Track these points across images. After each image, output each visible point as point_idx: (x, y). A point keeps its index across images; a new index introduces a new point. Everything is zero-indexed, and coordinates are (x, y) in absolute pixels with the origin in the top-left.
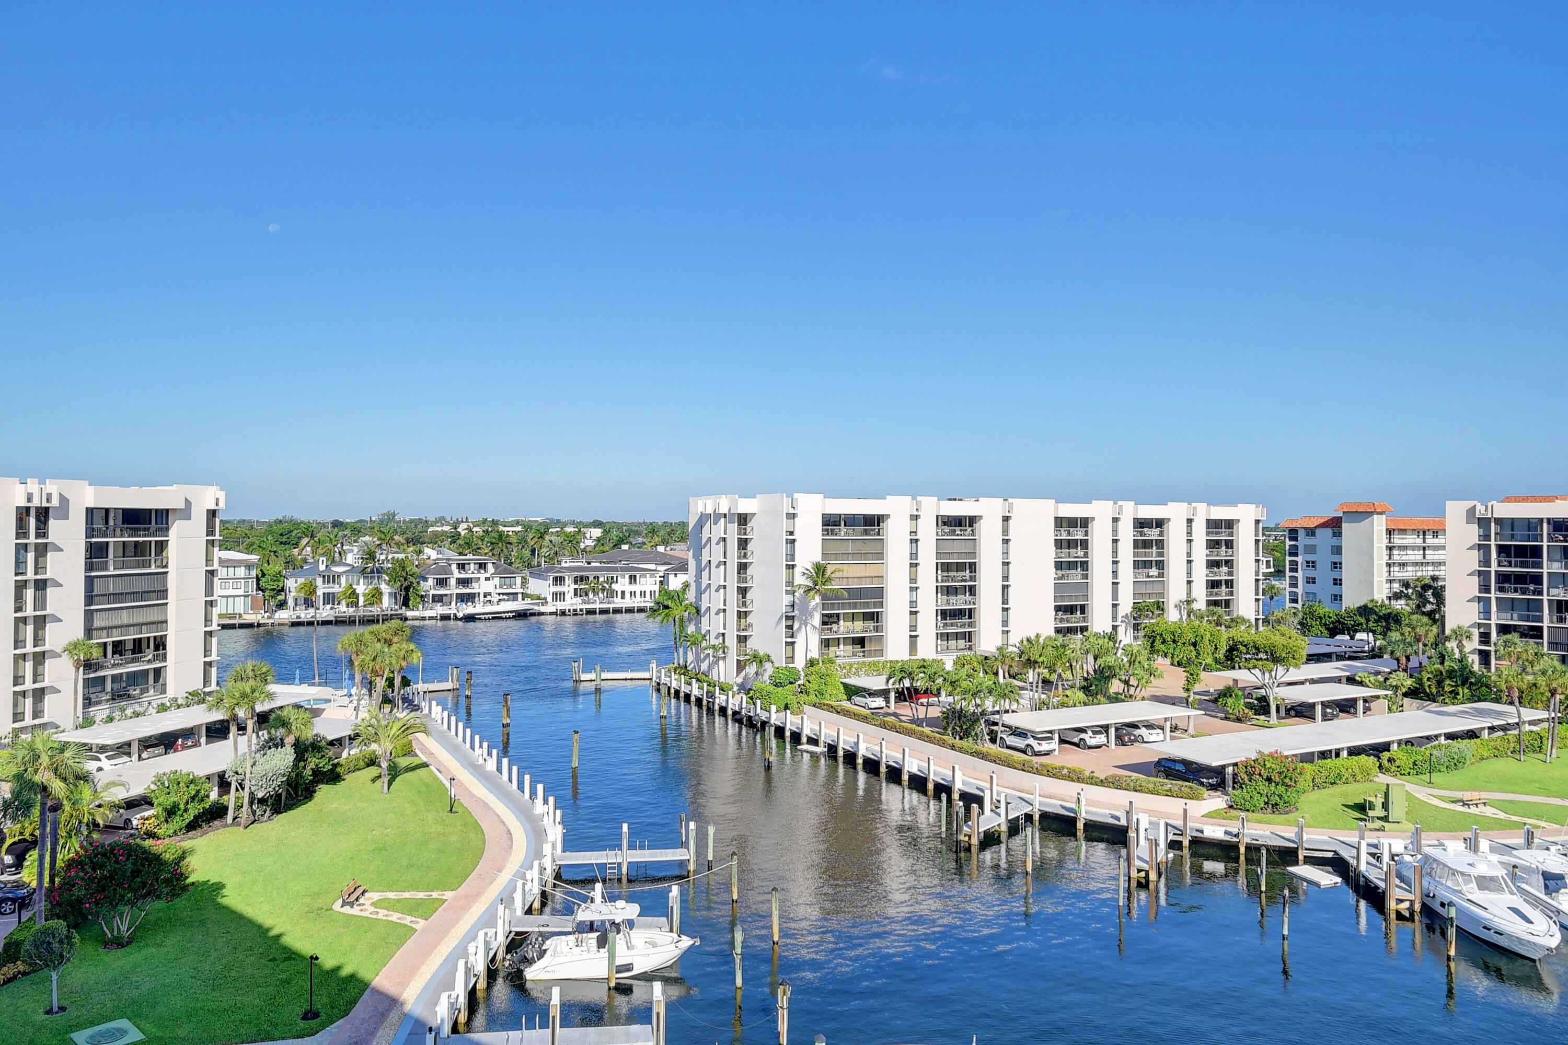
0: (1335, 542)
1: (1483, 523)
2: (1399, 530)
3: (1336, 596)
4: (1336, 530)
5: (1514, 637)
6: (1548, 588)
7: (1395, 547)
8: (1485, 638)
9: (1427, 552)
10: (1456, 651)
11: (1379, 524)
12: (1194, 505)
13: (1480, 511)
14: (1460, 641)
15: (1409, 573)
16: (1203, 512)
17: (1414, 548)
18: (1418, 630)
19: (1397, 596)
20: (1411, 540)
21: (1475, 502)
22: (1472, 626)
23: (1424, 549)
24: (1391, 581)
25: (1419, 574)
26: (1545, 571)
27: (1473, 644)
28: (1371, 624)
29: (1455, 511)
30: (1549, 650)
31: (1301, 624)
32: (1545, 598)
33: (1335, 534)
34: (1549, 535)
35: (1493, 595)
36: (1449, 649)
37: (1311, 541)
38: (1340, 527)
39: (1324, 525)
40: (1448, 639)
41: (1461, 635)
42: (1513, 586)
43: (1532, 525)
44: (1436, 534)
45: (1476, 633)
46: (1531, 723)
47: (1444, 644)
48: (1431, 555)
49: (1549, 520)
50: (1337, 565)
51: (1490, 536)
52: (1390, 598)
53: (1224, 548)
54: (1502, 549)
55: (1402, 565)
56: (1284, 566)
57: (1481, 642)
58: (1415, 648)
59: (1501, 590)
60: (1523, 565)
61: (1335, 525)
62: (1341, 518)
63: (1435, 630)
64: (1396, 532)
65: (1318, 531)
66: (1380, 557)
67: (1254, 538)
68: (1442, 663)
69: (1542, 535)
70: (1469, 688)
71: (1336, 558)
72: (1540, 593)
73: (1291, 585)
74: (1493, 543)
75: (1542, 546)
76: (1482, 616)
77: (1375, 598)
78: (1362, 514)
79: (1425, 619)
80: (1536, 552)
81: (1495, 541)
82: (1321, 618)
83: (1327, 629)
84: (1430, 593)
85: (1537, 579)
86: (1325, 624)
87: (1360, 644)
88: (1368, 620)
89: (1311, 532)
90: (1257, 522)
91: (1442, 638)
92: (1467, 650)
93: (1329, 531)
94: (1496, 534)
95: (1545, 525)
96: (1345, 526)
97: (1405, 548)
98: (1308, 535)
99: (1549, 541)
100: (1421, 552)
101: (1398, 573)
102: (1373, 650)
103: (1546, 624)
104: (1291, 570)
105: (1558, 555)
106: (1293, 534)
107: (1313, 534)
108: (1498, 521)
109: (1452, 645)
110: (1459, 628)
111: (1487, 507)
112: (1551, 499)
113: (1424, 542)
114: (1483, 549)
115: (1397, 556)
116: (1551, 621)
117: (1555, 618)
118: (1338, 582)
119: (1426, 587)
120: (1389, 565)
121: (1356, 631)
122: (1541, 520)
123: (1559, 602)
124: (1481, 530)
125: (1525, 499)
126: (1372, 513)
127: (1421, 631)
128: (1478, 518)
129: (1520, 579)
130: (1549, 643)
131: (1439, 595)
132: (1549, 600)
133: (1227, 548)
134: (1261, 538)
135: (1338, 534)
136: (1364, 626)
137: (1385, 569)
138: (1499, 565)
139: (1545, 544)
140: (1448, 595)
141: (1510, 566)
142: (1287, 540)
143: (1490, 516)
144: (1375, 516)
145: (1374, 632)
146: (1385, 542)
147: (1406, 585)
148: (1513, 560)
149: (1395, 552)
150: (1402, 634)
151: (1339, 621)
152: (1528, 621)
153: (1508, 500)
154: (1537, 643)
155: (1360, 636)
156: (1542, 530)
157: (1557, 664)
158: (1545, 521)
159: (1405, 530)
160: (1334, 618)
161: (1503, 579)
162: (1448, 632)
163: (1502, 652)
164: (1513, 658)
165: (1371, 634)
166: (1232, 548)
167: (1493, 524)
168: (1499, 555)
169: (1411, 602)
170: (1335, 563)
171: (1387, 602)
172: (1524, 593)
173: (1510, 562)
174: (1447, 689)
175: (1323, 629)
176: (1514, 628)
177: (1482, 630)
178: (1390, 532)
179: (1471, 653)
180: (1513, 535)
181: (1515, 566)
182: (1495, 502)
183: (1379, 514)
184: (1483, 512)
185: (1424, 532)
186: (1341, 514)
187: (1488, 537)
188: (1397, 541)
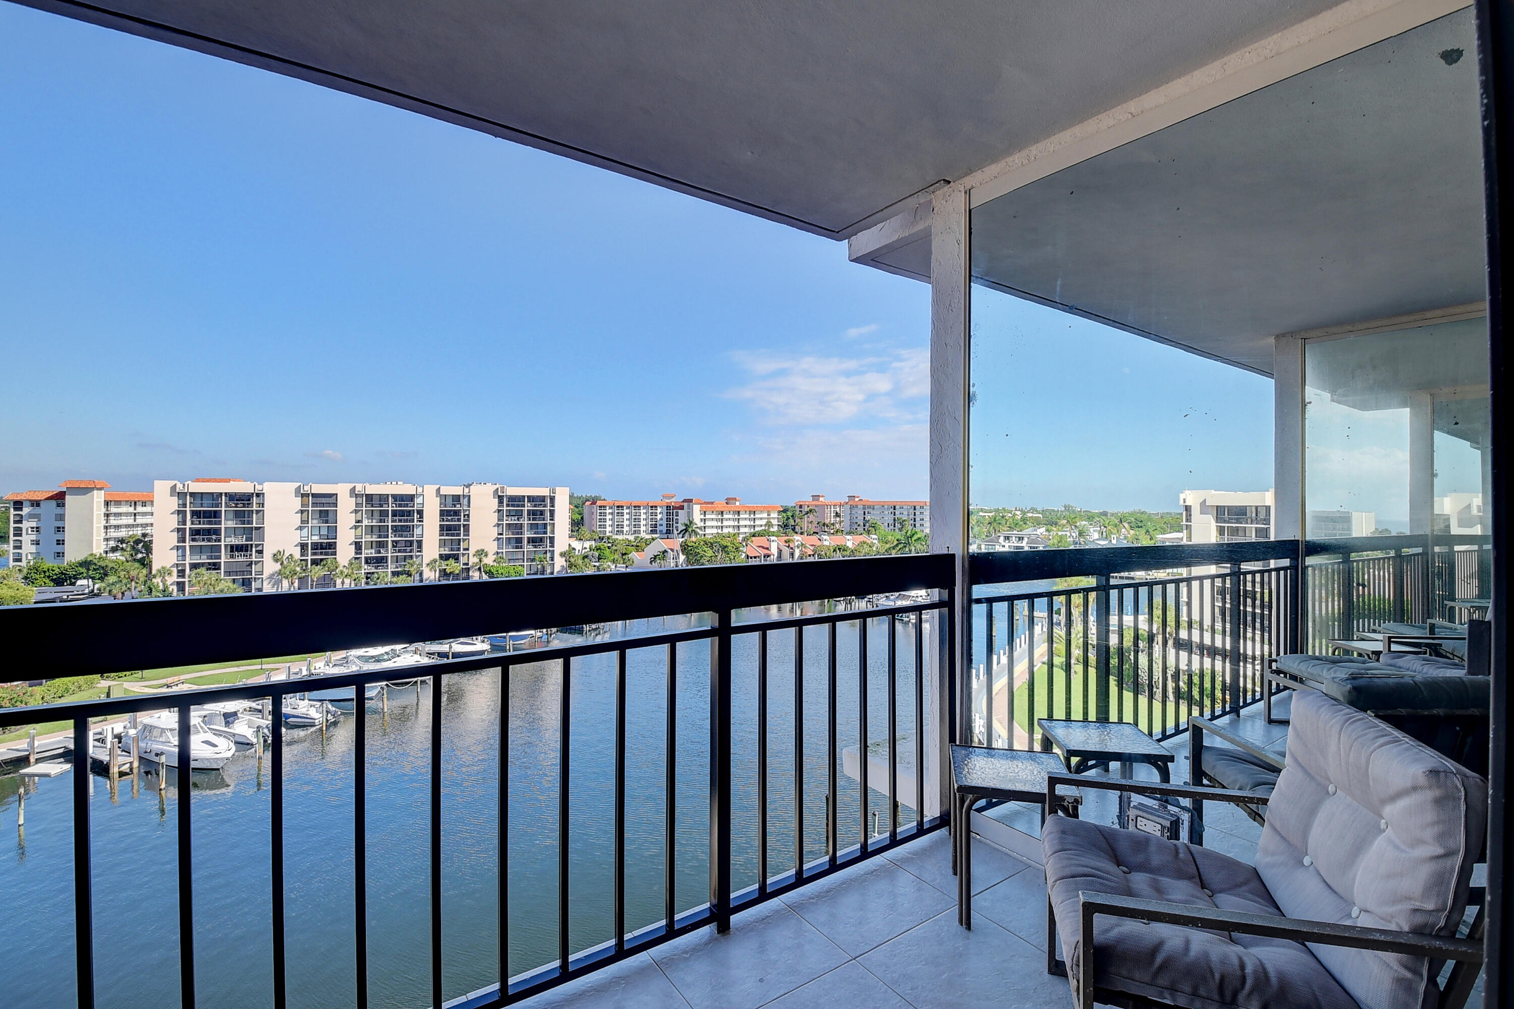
0: (59, 511)
1: (181, 495)
2: (115, 501)
3: (58, 553)
4: (59, 501)
5: (203, 570)
6: (225, 537)
7: (111, 514)
8: (181, 573)
9: (137, 517)
10: (161, 584)
11: (99, 497)
13: (179, 487)
14: (163, 577)
15: (122, 533)
17: (127, 514)
18: (131, 573)
19: (114, 550)
20: (125, 508)
21: (176, 482)
22: (172, 566)
23: (135, 514)
24: (107, 540)
25: (131, 533)
26: (223, 526)
27: (174, 578)
28: (91, 572)
29: (161, 489)
30: (224, 576)
31: (26, 578)
32: (223, 543)
33: (58, 505)
34: (226, 503)
35: (187, 544)
36: (155, 584)
37: (37, 510)
38: (64, 499)
39: (50, 498)
40: (155, 577)
41: (164, 572)
42: (201, 537)
43: (215, 497)
44: (144, 504)
45: (175, 570)
47: (151, 581)
48: (140, 520)
49: (226, 493)
50: (60, 530)
51: (186, 504)
52: (106, 552)
54: (194, 513)
55: (117, 527)
56: (8, 533)
57: (178, 576)
58: (128, 586)
59: (193, 540)
60: (210, 523)
61: (59, 498)
62: (65, 492)
63: (145, 571)
64: (112, 503)
65: (42, 504)
66: (99, 522)
69: (221, 504)
71: (59, 524)
72: (220, 540)
73: (15, 547)
74: (188, 509)
75: (221, 510)
76: (180, 558)
77: (94, 552)
78: (85, 490)
79: (137, 565)
80: (216, 514)
81: (190, 507)
82: (45, 572)
83: (52, 580)
84: (140, 545)
85: (217, 532)
86: (49, 577)
87: (82, 589)
88: (88, 569)
89: (36, 504)
91: (150, 576)
92: (169, 583)
93: (54, 503)
94: (190, 503)
95: (223, 497)
96: (68, 498)
97: (120, 514)
98: (33, 506)
99: (226, 507)
100: (133, 517)
101: (113, 534)
102: (93, 591)
103: (223, 560)
104: (15, 535)
105: (231, 515)
106: (18, 505)
107: (38, 505)
108: (192, 494)
109: (157, 581)
110: (163, 568)
111: (184, 485)
112: (228, 481)
113: (135, 509)
114: (181, 513)
115: (113, 521)
116: (226, 558)
117: (229, 556)
118: (61, 542)
119: (137, 542)
120: (106, 528)
121: (77, 579)
122: (221, 494)
123: (232, 547)
124: (180, 501)
125: (209, 481)
126: (92, 489)
127: (133, 573)
128: (178, 493)
129: (209, 532)
130: (225, 572)
131: (148, 548)
132: (225, 545)
135: (61, 505)
136: (85, 575)
137: (103, 530)
138: (192, 524)
139: (223, 509)
140: (155, 546)
141: (200, 524)
142: (12, 510)
143: (186, 491)
144: (95, 492)
145: (93, 578)
146: (103, 510)
147: (122, 541)
148: (202, 520)
149: (112, 518)
150: (119, 577)
151: (62, 573)
152: (211, 559)
153: (198, 480)
154: (218, 573)
155: (79, 582)
156: (221, 500)
157: (231, 585)
158: (223, 494)
159: (120, 501)
160: (57, 571)
161: (195, 533)
162: (154, 572)
163: (194, 581)
164: (202, 585)
165: (90, 580)
167: (188, 497)
168: (192, 517)
169: (126, 553)
170: (59, 528)
171: (105, 555)
172: (209, 541)
173: (200, 521)
175: (47, 581)
176: (203, 564)
177: (180, 568)
178: (107, 503)
179: (171, 585)
180: (202, 504)
181: (204, 524)
182: (189, 482)
183: (99, 489)
184: (181, 488)
185: (135, 503)
186: (65, 490)
187: (185, 505)
188: (113, 509)
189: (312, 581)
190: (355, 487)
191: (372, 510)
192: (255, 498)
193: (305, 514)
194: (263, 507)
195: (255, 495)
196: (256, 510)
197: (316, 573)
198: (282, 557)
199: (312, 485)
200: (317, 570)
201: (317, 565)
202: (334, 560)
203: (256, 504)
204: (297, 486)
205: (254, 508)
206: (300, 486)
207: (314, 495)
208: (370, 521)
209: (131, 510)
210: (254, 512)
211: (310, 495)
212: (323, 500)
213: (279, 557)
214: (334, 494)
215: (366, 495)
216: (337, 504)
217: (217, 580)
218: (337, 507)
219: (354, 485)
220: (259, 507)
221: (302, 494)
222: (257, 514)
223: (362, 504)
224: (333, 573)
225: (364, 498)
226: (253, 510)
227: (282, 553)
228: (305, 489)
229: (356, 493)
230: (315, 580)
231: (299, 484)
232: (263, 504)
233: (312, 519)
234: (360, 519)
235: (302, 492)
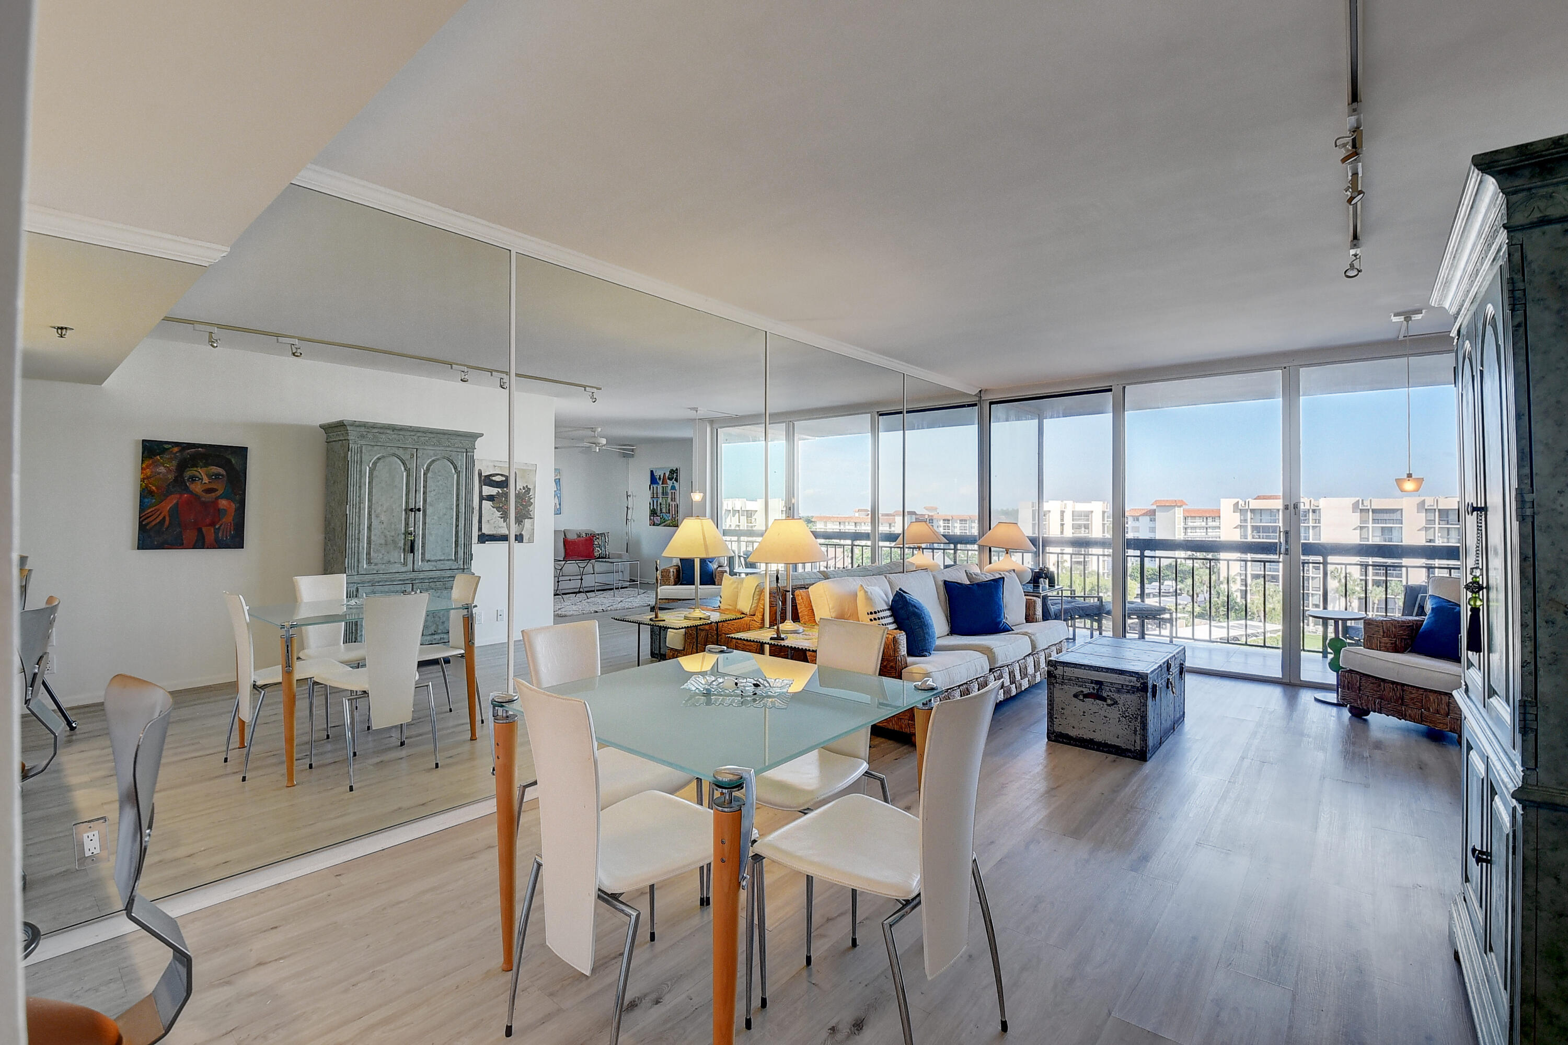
0: (1152, 524)
1: (1243, 512)
2: (1191, 517)
4: (1152, 517)
7: (1189, 527)
8: (1244, 582)
9: (1208, 531)
10: (1227, 590)
11: (1179, 513)
12: (1065, 502)
13: (1241, 505)
14: (1229, 584)
16: (1070, 507)
17: (1200, 528)
18: (1203, 577)
20: (1199, 523)
21: (1238, 499)
23: (1206, 528)
29: (1226, 506)
33: (1151, 520)
36: (1223, 589)
37: (1137, 524)
38: (1155, 515)
39: (1144, 515)
40: (1222, 583)
43: (1273, 513)
44: (1214, 519)
46: (1271, 632)
47: (1219, 586)
48: (1211, 533)
53: (1083, 529)
54: (1255, 528)
58: (1202, 588)
60: (1267, 537)
61: (1152, 514)
62: (1155, 510)
64: (1189, 518)
65: (1140, 518)
67: (1102, 522)
68: (1218, 598)
69: (1279, 520)
70: (1235, 612)
74: (1249, 524)
78: (1168, 508)
81: (1251, 523)
87: (1168, 586)
89: (1136, 519)
90: (1104, 512)
91: (1217, 582)
92: (1233, 589)
93: (1148, 518)
94: (1252, 519)
95: (1281, 513)
96: (1158, 514)
97: (1195, 528)
98: (1134, 521)
99: (1283, 523)
100: (1205, 531)
102: (1176, 590)
103: (1281, 573)
107: (1138, 520)
108: (1253, 511)
109: (1224, 586)
111: (1245, 502)
113: (1207, 524)
114: (1243, 527)
121: (1165, 579)
122: (1278, 510)
124: (1242, 517)
125: (1269, 498)
126: (1174, 507)
128: (1240, 509)
133: (1085, 528)
134: (1106, 522)
135: (1153, 520)
136: (1170, 576)
138: (1253, 538)
141: (1260, 538)
143: (1247, 508)
144: (1176, 509)
146: (1183, 524)
148: (1261, 534)
149: (1189, 531)
151: (1154, 573)
153: (1258, 498)
154: (1276, 585)
155: (1168, 582)
156: (1279, 516)
159: (1195, 517)
160: (1152, 571)
162: (1221, 579)
163: (1254, 590)
165: (1174, 580)
166: (1088, 528)
167: (1249, 513)
168: (1252, 532)
173: (1259, 536)
174: (1222, 613)
178: (1185, 518)
179: (1235, 591)
180: (1261, 519)
181: (1263, 538)
182: (1250, 500)
183: (1178, 507)
184: (1243, 505)
185: (1207, 518)
186: (1154, 507)
187: (1246, 521)
188: (1190, 524)
189: (1374, 604)
190: (1424, 500)
191: (1448, 529)
192: (1311, 514)
193: (1365, 530)
194: (1319, 523)
195: (1311, 511)
196: (1313, 527)
197: (1376, 595)
198: (1340, 575)
199: (1372, 500)
200: (1378, 591)
201: (1378, 586)
202: (1399, 583)
203: (1313, 519)
204: (1355, 501)
205: (1311, 524)
206: (1359, 500)
207: (1374, 511)
208: (1445, 540)
209: (1204, 524)
210: (1311, 528)
211: (1370, 510)
212: (1386, 516)
213: (1337, 574)
214: (1398, 510)
215: (1439, 510)
216: (1402, 520)
217: (1275, 591)
218: (1402, 524)
219: (1423, 498)
220: (1316, 523)
221: (1361, 509)
222: (1313, 529)
223: (1435, 521)
224: (1398, 597)
225: (1437, 513)
226: (1309, 527)
227: (1339, 571)
228: (1365, 504)
229: (1426, 507)
230: (1376, 602)
231: (1357, 499)
232: (1319, 520)
233: (1373, 536)
234: (1432, 538)
235: (1360, 508)
